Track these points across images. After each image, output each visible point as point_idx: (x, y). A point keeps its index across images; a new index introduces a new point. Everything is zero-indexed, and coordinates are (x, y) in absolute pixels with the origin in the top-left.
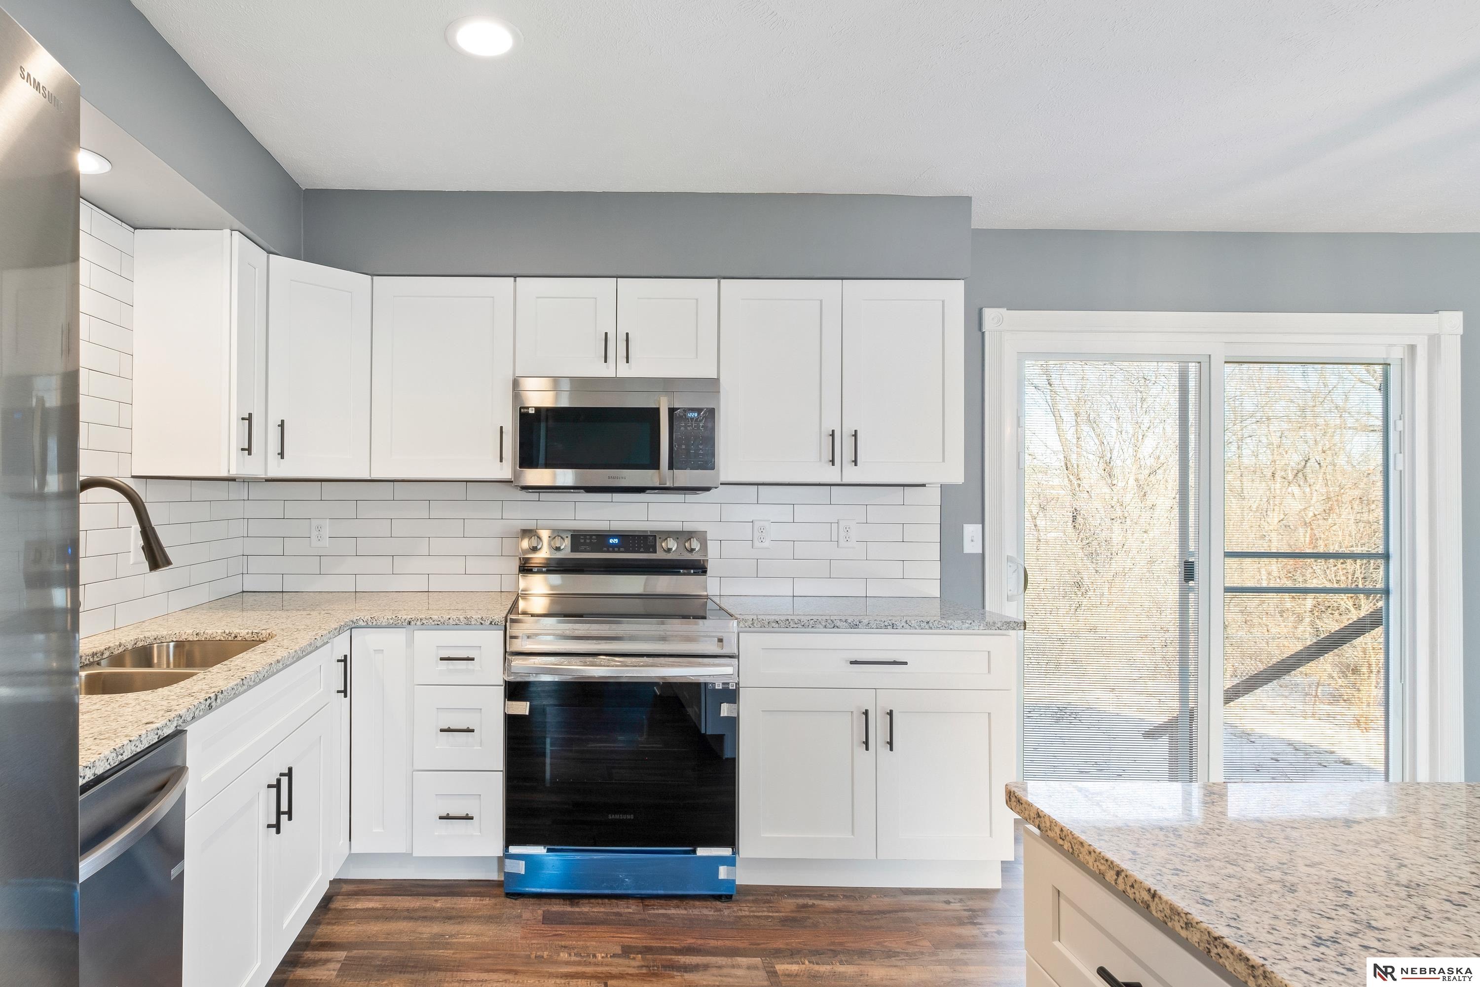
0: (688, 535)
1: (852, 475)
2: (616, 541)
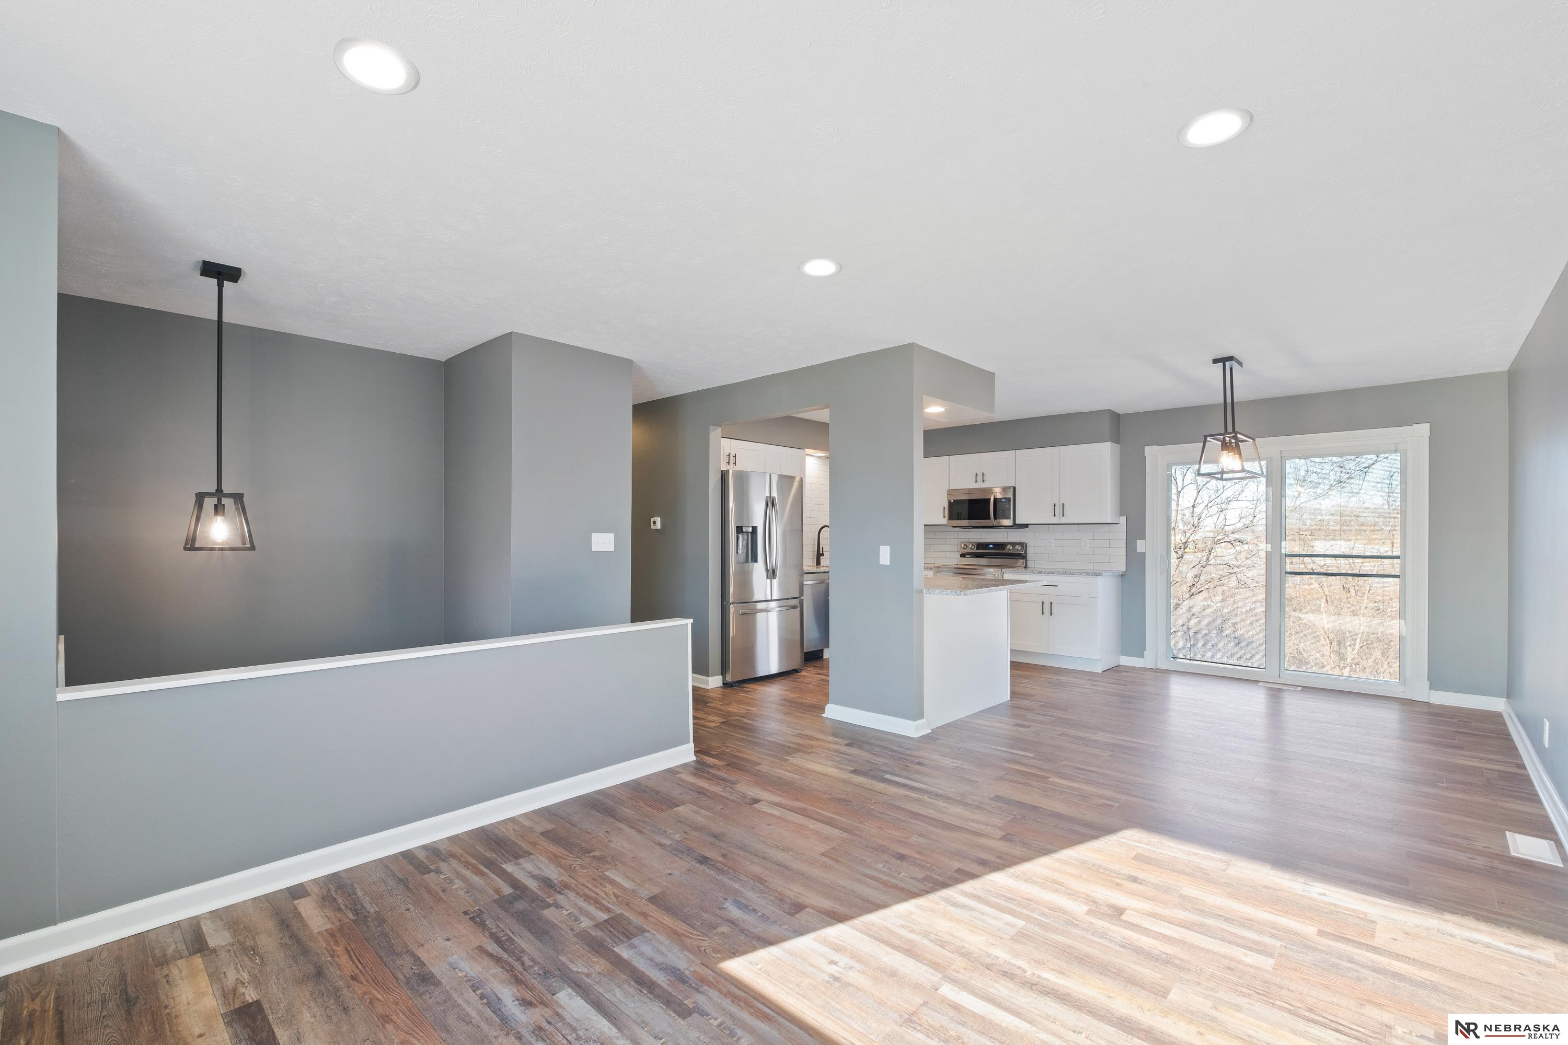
0: (1022, 544)
1: (1063, 520)
2: (992, 546)
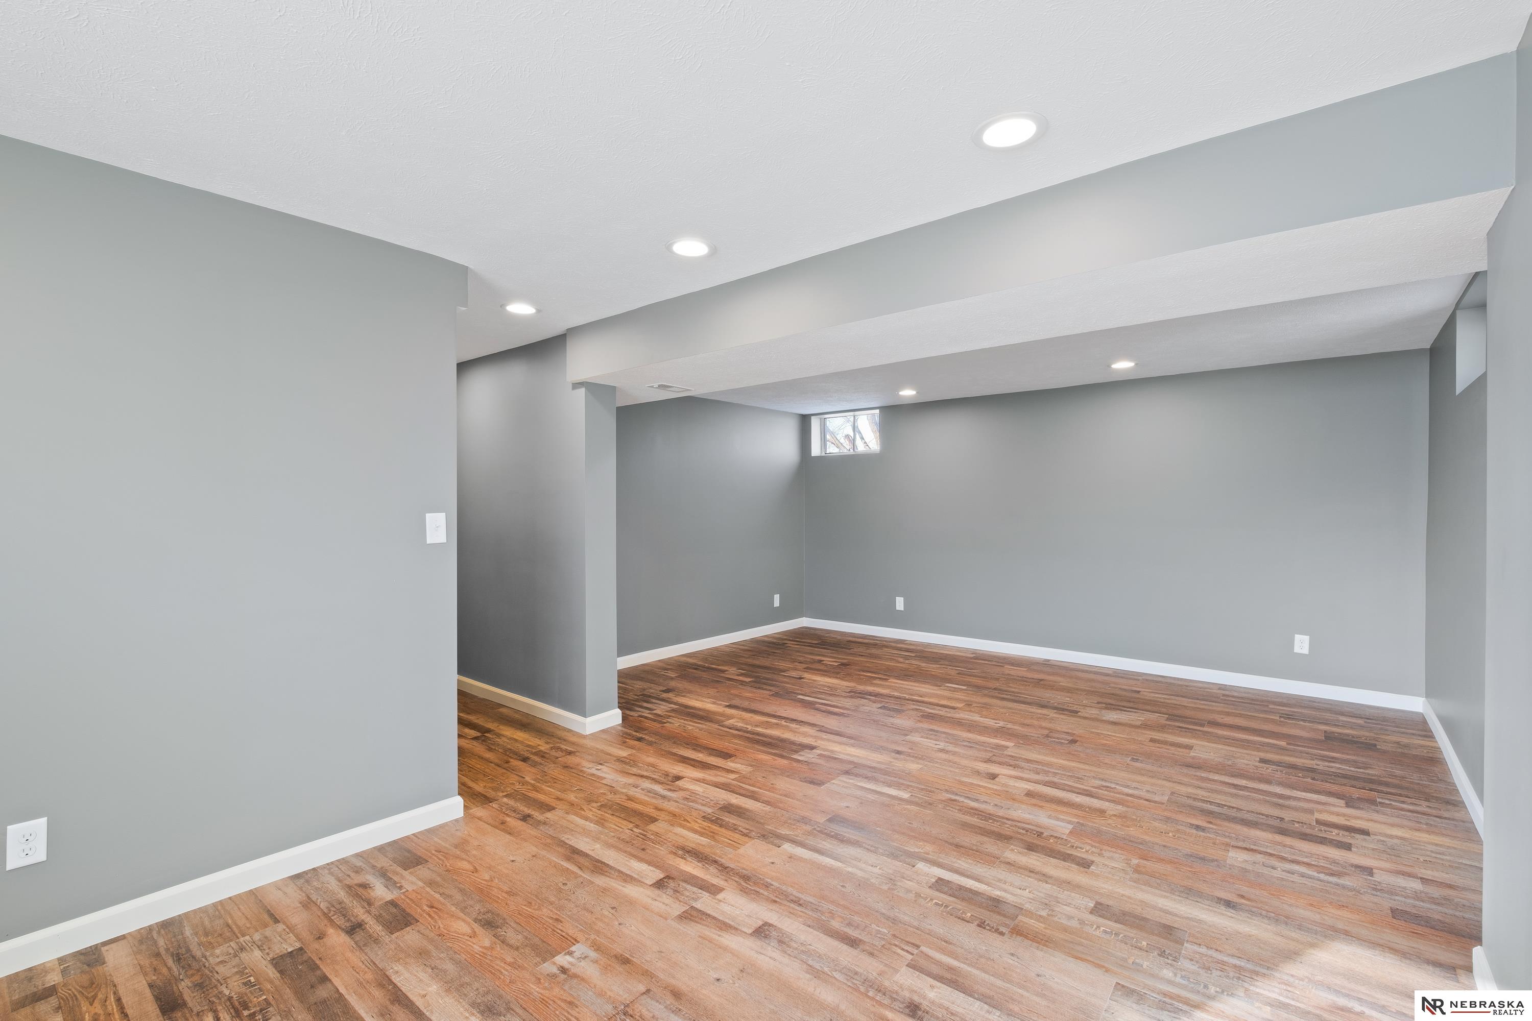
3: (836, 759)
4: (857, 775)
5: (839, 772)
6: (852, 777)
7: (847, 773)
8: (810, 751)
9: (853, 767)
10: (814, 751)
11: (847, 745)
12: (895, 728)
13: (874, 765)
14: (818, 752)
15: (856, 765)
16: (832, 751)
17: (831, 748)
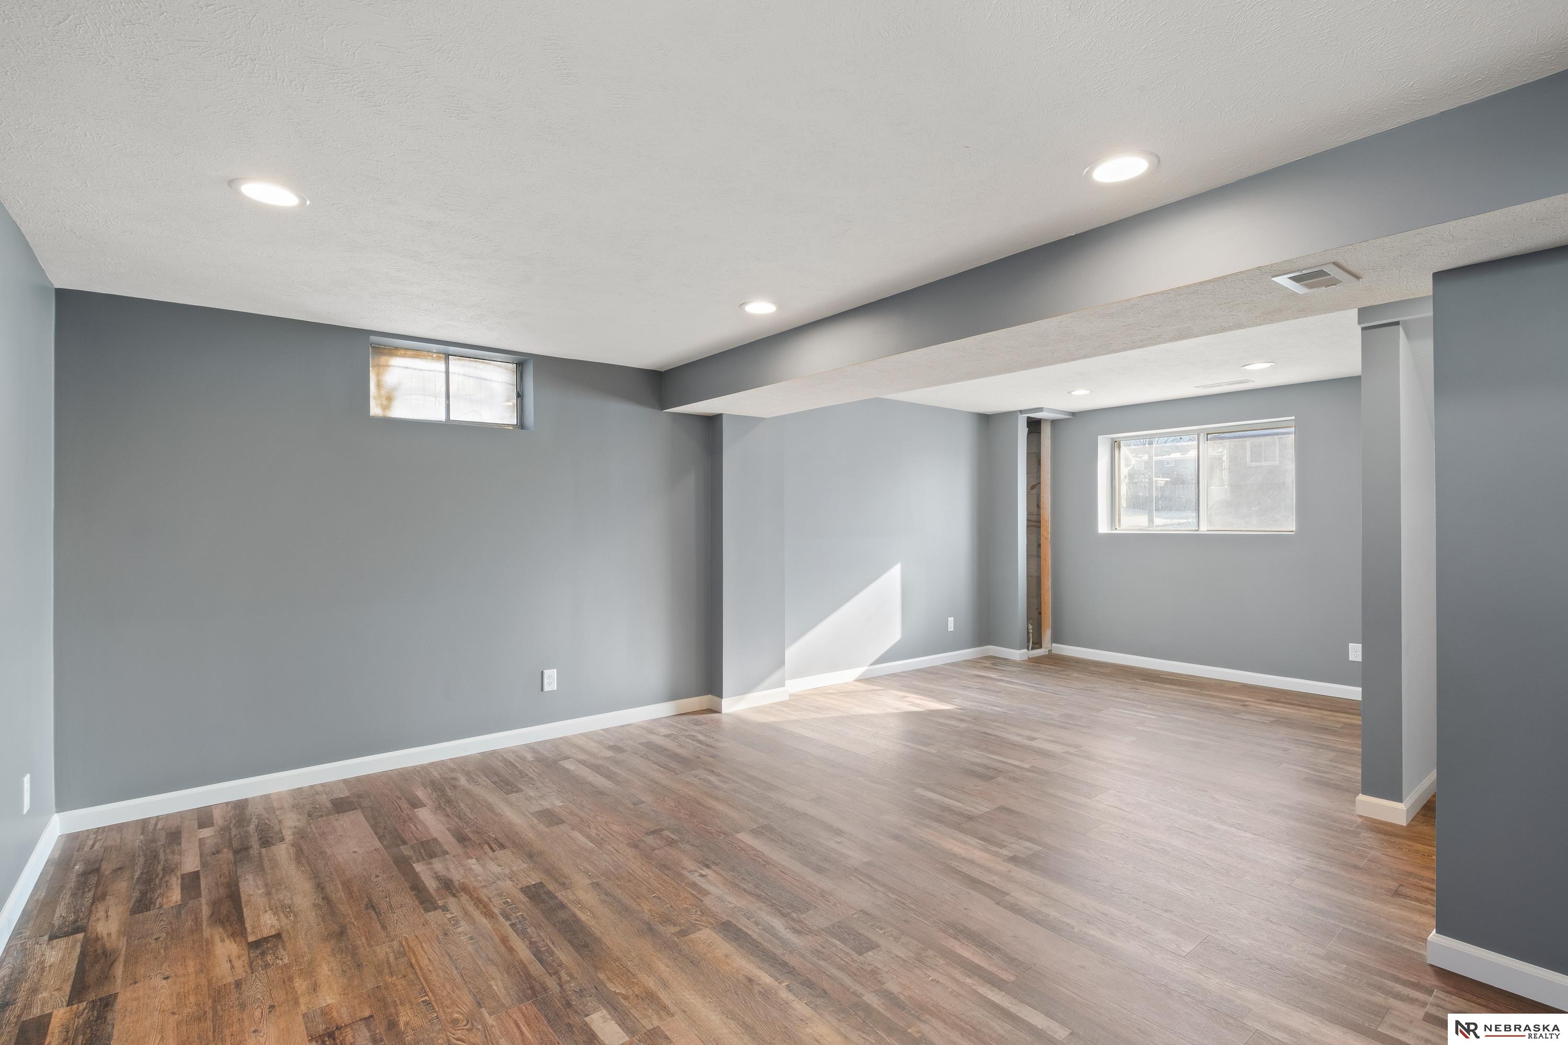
3: (982, 839)
4: (960, 814)
5: (980, 820)
6: (967, 813)
7: (971, 818)
8: (1018, 854)
9: (963, 825)
10: (1011, 854)
11: (963, 858)
12: (872, 879)
13: (935, 824)
14: (1004, 852)
15: (958, 827)
16: (986, 850)
17: (986, 855)
